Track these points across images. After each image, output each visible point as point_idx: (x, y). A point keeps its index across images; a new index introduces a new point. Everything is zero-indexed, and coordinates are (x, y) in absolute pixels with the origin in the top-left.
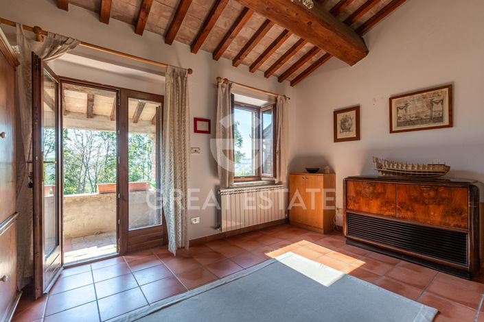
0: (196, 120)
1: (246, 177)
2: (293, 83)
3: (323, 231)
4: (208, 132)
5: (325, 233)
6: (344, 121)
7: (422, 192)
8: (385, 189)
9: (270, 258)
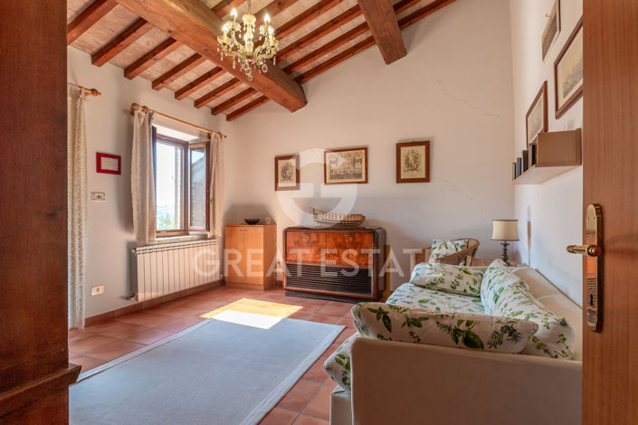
0: (99, 156)
1: (168, 231)
2: (229, 118)
3: (263, 288)
4: (118, 172)
5: (265, 290)
6: (285, 169)
7: (344, 238)
8: (318, 238)
9: (206, 319)
